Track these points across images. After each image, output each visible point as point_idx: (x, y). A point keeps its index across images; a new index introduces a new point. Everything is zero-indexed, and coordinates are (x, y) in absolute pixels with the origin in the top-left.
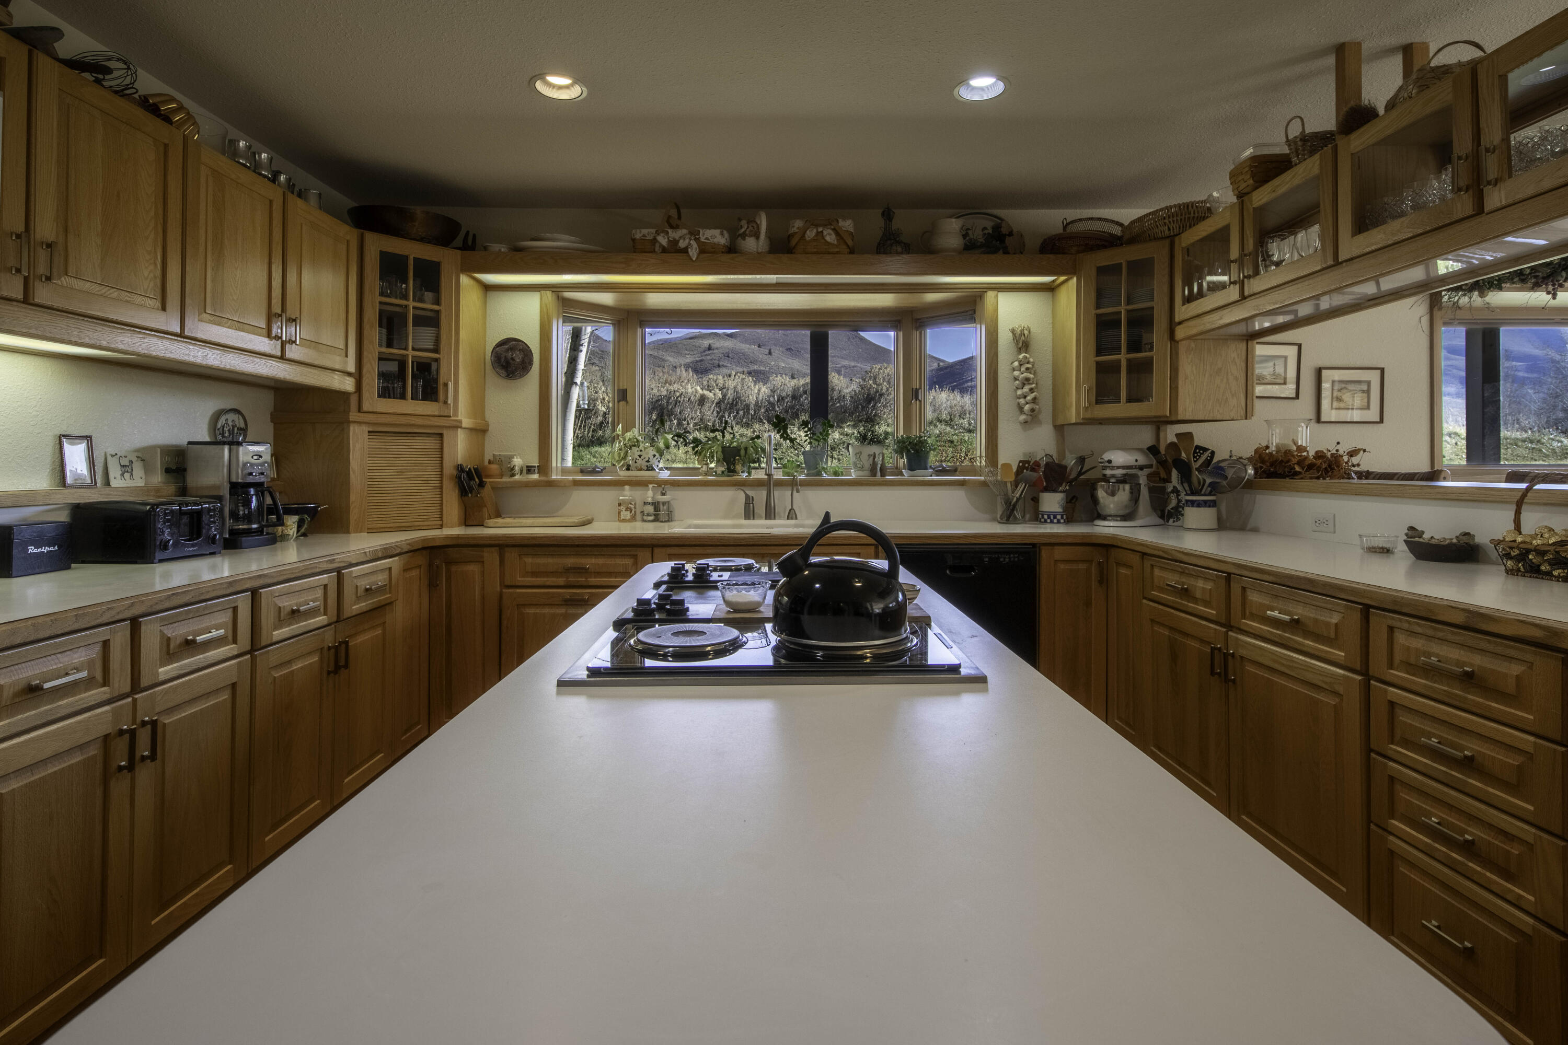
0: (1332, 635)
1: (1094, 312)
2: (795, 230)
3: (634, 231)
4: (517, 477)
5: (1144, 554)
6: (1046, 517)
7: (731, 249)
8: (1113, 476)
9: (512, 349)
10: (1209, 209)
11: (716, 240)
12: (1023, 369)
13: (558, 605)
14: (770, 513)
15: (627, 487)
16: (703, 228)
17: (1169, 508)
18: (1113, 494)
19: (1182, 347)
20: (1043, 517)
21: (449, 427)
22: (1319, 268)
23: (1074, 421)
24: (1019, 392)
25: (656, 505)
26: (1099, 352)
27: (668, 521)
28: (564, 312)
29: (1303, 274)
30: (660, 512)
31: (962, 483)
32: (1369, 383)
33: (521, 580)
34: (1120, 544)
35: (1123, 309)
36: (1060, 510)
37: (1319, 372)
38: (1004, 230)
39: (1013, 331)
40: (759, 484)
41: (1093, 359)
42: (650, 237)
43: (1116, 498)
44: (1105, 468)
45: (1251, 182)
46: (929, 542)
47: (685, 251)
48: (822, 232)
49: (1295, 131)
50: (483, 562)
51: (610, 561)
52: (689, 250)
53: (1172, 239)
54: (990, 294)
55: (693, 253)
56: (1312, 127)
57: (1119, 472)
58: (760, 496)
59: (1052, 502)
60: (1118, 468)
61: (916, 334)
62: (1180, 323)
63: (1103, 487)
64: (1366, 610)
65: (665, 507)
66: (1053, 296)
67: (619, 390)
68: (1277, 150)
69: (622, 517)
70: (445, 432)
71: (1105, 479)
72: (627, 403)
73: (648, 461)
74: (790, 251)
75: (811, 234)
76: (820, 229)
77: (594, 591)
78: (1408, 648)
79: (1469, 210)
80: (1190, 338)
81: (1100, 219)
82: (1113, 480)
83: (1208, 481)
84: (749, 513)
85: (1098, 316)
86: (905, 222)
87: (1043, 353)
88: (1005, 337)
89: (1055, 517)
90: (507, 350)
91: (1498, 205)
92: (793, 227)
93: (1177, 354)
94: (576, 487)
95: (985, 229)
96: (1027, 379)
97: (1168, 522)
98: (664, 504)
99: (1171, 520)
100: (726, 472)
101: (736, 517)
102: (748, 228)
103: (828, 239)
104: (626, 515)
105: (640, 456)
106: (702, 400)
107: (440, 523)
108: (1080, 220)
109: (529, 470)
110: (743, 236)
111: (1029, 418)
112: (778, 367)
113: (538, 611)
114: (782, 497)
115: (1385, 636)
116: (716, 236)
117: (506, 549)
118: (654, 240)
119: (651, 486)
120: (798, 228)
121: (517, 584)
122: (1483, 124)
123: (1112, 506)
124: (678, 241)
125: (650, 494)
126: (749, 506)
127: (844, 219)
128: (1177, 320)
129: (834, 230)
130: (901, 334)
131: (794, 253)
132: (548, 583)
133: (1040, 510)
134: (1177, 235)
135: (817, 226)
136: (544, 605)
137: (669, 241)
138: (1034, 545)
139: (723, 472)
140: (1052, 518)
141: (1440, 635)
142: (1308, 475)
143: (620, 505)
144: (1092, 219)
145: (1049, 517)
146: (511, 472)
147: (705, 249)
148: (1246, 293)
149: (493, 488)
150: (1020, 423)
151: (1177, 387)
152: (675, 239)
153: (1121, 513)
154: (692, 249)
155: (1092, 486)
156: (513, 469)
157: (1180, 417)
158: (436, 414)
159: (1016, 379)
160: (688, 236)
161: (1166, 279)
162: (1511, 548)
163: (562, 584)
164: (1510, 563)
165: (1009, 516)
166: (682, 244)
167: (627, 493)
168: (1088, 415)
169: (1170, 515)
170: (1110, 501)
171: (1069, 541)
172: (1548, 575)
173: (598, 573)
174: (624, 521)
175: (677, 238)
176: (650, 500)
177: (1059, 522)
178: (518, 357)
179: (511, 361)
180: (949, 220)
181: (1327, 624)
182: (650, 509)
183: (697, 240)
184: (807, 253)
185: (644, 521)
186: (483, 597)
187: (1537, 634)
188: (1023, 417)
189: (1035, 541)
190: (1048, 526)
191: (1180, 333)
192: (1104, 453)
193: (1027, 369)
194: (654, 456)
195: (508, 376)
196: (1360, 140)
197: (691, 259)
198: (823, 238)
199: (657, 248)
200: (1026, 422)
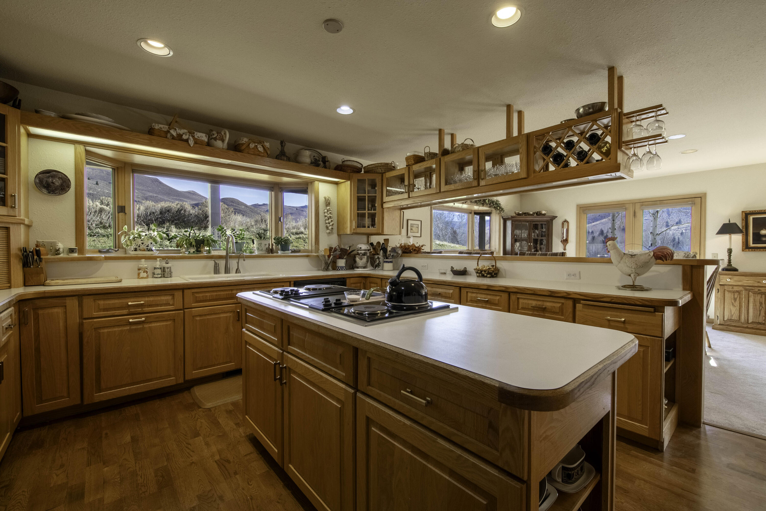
0: (451, 296)
1: (357, 195)
2: (244, 142)
3: (154, 124)
4: (61, 255)
5: (382, 279)
6: (340, 268)
7: (208, 144)
8: (361, 253)
9: (53, 177)
10: (394, 167)
11: (203, 139)
12: (328, 213)
13: (124, 325)
14: (227, 271)
15: (143, 260)
16: (196, 131)
17: (376, 264)
18: (361, 259)
19: (385, 210)
20: (339, 268)
21: (14, 223)
22: (435, 192)
23: (349, 233)
24: (327, 221)
25: (163, 269)
26: (358, 209)
27: (171, 277)
28: (87, 159)
29: (429, 193)
30: (165, 273)
31: (307, 256)
32: (418, 225)
33: (95, 314)
34: (372, 276)
35: (366, 195)
36: (345, 265)
37: (408, 220)
38: (326, 160)
39: (325, 198)
40: (220, 257)
41: (356, 212)
42: (165, 130)
43: (362, 261)
44: (358, 250)
45: (413, 162)
46: (310, 279)
47: (187, 141)
48: (257, 146)
49: (427, 150)
50: (66, 306)
51: (159, 298)
52: (189, 141)
53: (382, 174)
54: (316, 183)
55: (191, 142)
56: (432, 151)
57: (363, 252)
58: (222, 263)
59: (341, 263)
60: (363, 250)
61: (280, 194)
62: (385, 203)
63: (358, 257)
64: (460, 288)
65: (169, 270)
66: (337, 186)
67: (118, 206)
68: (420, 154)
69: (141, 276)
70: (11, 227)
71: (358, 254)
72: (126, 214)
73: (148, 246)
74: (240, 151)
75: (252, 146)
76: (256, 144)
77: (148, 315)
78: (472, 297)
79: (476, 185)
80: (388, 208)
81: (356, 162)
82: (361, 254)
83: (392, 254)
84: (216, 271)
85: (358, 196)
86: (290, 148)
87: (334, 207)
88: (321, 200)
89: (343, 268)
90: (49, 177)
91: (483, 185)
92: (243, 140)
93: (384, 213)
94: (106, 261)
95: (314, 156)
96: (330, 217)
97: (376, 268)
98: (168, 268)
99: (377, 268)
100: (196, 252)
101: (209, 273)
102: (217, 136)
103: (259, 149)
104: (143, 275)
105: (143, 243)
106: (101, 210)
107: (9, 285)
108: (350, 161)
109: (72, 251)
110: (215, 139)
111: (330, 231)
112: (104, 192)
113: (110, 330)
114: (233, 263)
115: (466, 294)
116: (203, 137)
117: (84, 297)
118: (168, 132)
119: (158, 259)
120: (245, 142)
121: (93, 316)
122: (480, 164)
123: (361, 263)
124: (182, 135)
125: (158, 264)
126: (217, 268)
127: (266, 142)
128: (384, 201)
129: (262, 146)
130: (273, 193)
131: (243, 152)
132: (116, 314)
133: (337, 265)
134: (384, 173)
135: (254, 142)
136: (114, 326)
137: (177, 134)
138: (344, 278)
139: (194, 252)
140: (342, 268)
141: (480, 292)
142: (414, 252)
143: (139, 269)
144: (354, 161)
145: (341, 268)
146: (57, 252)
147: (197, 142)
148: (410, 196)
149: (45, 262)
150: (327, 233)
151: (383, 224)
152: (180, 134)
153: (364, 266)
154: (191, 141)
155: (354, 257)
156: (59, 250)
157: (384, 234)
158: (6, 214)
159: (325, 216)
160: (188, 134)
161: (380, 187)
162: (478, 270)
163: (126, 313)
164: (478, 274)
165: (327, 269)
166: (185, 137)
167: (144, 263)
168: (355, 232)
169: (376, 266)
170: (360, 262)
171: (355, 276)
172: (486, 277)
173: (149, 305)
174: (142, 278)
175: (181, 133)
176: (158, 266)
177: (344, 270)
178: (58, 182)
179: (51, 184)
180: (305, 151)
181: (449, 293)
182: (159, 271)
183: (193, 137)
184: (249, 154)
185: (153, 277)
186: (66, 328)
187: (503, 289)
188: (328, 231)
189: (345, 277)
190: (341, 271)
191: (385, 206)
192: (359, 244)
193: (330, 213)
194: (151, 243)
195: (49, 193)
196: (448, 158)
197: (190, 146)
198: (257, 148)
199: (169, 135)
200: (329, 233)
